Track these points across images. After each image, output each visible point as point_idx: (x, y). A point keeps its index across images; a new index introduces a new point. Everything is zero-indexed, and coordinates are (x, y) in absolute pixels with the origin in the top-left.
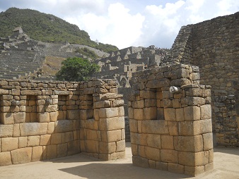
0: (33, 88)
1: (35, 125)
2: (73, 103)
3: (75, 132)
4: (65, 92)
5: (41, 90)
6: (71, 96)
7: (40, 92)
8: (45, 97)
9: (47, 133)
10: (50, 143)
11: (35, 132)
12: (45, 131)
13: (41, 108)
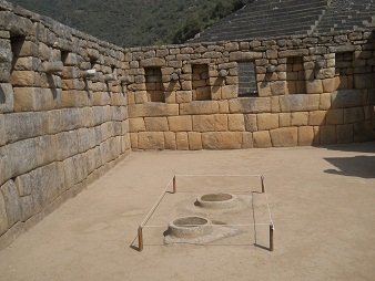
0: (295, 47)
1: (300, 97)
2: (363, 63)
3: (366, 109)
4: (348, 48)
5: (307, 48)
6: (357, 53)
7: (306, 52)
8: (314, 58)
9: (320, 109)
10: (326, 122)
11: (301, 107)
12: (316, 105)
13: (308, 74)
